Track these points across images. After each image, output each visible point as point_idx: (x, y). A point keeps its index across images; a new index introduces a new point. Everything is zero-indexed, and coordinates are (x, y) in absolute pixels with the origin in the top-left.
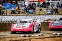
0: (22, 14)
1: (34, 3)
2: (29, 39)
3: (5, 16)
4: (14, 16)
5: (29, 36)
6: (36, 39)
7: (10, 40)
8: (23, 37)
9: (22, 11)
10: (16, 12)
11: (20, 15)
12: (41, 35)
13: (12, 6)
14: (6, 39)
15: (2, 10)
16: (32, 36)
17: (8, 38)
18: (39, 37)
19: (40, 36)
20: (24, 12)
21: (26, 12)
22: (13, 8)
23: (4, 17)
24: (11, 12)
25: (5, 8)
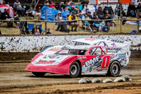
0: (81, 33)
1: (109, 6)
2: (97, 88)
3: (44, 37)
4: (63, 35)
5: (98, 82)
6: (113, 88)
7: (55, 90)
8: (83, 83)
9: (81, 24)
10: (68, 27)
11: (76, 35)
12: (124, 80)
14: (46, 87)
15: (36, 22)
16: (104, 81)
17: (51, 85)
19: (121, 81)
20: (85, 27)
21: (91, 26)
22: (61, 18)
23: (41, 37)
24: (57, 26)
25: (44, 17)
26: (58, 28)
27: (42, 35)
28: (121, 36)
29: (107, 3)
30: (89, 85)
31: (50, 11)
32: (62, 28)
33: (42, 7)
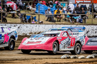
2: (74, 62)
3: (37, 25)
4: (51, 24)
5: (75, 58)
6: (85, 62)
7: (44, 62)
8: (64, 58)
9: (64, 17)
10: (55, 18)
11: (60, 24)
12: (93, 57)
13: (49, 8)
14: (39, 60)
15: (32, 14)
16: (79, 58)
17: (41, 59)
18: (91, 60)
19: (91, 58)
20: (67, 19)
22: (50, 12)
23: (35, 25)
24: (47, 18)
25: (38, 11)
26: (48, 19)
27: (36, 23)
28: (92, 26)
29: (83, 3)
30: (69, 59)
31: (42, 7)
32: (50, 19)
33: (36, 4)
